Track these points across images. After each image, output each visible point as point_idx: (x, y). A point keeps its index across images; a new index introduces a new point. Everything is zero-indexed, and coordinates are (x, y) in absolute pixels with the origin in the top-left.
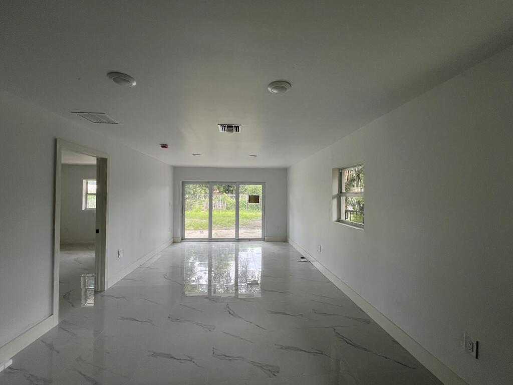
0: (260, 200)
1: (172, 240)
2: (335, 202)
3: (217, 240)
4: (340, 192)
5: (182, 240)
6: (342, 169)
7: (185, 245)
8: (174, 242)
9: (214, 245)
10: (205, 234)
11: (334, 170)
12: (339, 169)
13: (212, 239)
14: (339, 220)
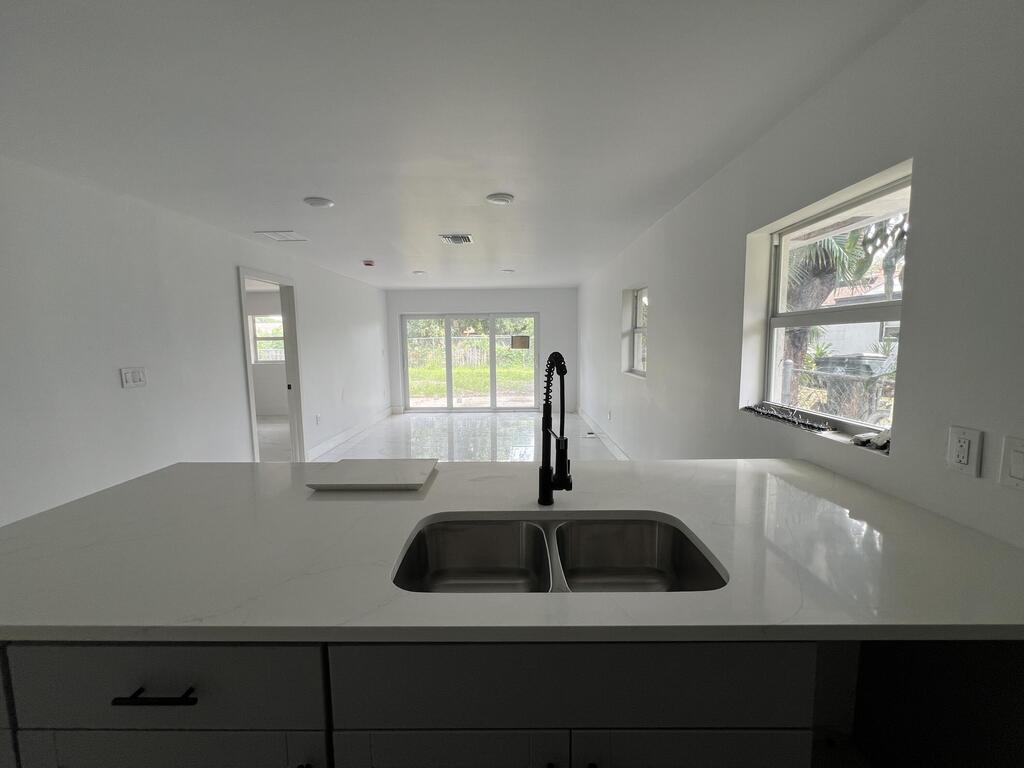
0: (531, 343)
1: (389, 411)
2: (626, 342)
3: (460, 410)
4: (635, 327)
5: (406, 409)
6: (637, 291)
7: (412, 418)
8: (393, 413)
9: (456, 416)
10: (443, 403)
11: (625, 292)
12: (634, 291)
13: (452, 408)
14: (631, 370)
